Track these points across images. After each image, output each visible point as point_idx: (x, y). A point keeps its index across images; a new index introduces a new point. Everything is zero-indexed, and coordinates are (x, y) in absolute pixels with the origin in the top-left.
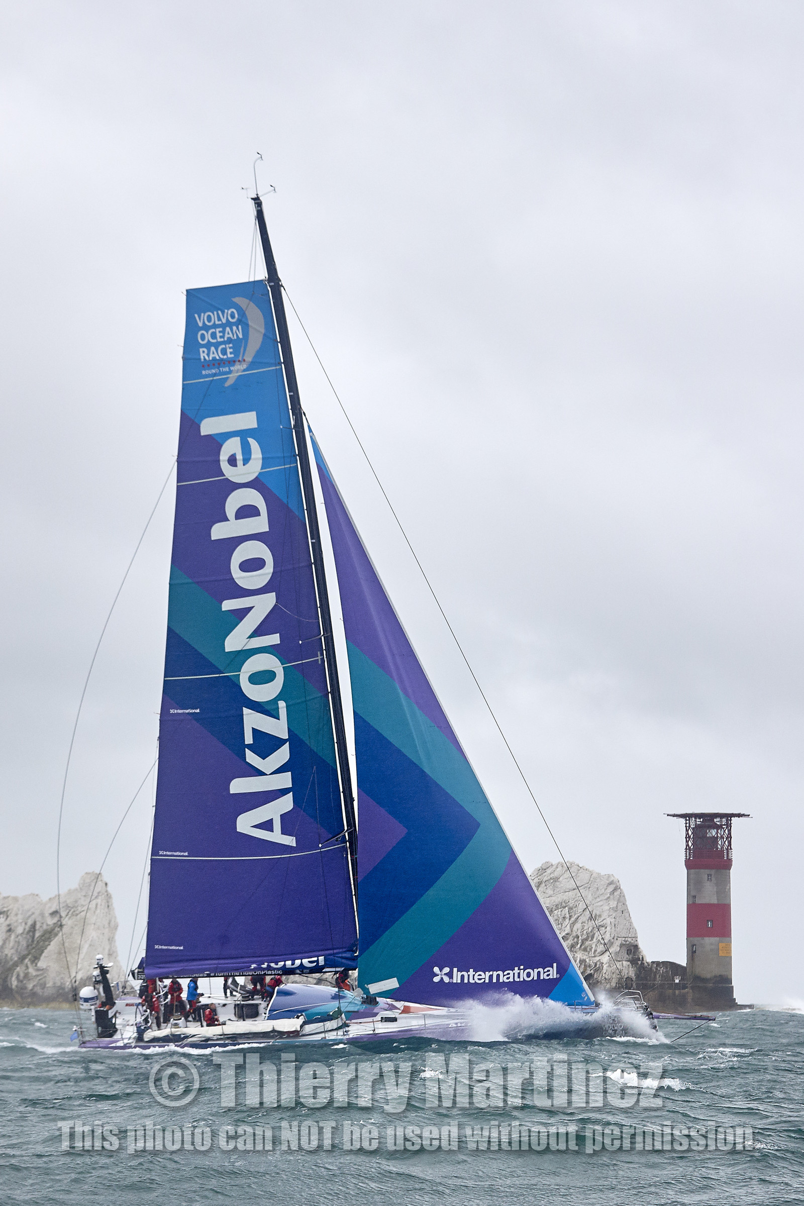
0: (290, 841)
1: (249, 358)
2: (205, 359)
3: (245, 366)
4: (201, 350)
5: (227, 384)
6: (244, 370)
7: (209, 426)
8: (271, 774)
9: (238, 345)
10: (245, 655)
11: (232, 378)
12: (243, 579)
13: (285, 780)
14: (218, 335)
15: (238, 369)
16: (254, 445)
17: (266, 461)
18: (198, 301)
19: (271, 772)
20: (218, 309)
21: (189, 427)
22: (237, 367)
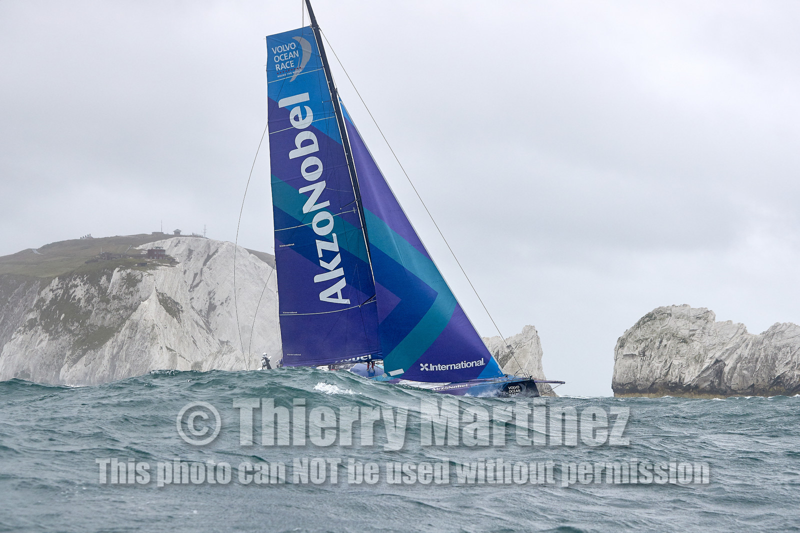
0: (347, 302)
1: (303, 66)
2: (278, 70)
3: (301, 71)
4: (276, 65)
5: (291, 81)
6: (300, 73)
7: (283, 103)
8: (335, 269)
10: (314, 213)
11: (294, 78)
12: (308, 177)
13: (341, 272)
14: (285, 57)
15: (297, 73)
16: (307, 108)
17: (315, 116)
18: (273, 41)
19: (333, 270)
20: (284, 44)
21: (272, 105)
22: (296, 71)
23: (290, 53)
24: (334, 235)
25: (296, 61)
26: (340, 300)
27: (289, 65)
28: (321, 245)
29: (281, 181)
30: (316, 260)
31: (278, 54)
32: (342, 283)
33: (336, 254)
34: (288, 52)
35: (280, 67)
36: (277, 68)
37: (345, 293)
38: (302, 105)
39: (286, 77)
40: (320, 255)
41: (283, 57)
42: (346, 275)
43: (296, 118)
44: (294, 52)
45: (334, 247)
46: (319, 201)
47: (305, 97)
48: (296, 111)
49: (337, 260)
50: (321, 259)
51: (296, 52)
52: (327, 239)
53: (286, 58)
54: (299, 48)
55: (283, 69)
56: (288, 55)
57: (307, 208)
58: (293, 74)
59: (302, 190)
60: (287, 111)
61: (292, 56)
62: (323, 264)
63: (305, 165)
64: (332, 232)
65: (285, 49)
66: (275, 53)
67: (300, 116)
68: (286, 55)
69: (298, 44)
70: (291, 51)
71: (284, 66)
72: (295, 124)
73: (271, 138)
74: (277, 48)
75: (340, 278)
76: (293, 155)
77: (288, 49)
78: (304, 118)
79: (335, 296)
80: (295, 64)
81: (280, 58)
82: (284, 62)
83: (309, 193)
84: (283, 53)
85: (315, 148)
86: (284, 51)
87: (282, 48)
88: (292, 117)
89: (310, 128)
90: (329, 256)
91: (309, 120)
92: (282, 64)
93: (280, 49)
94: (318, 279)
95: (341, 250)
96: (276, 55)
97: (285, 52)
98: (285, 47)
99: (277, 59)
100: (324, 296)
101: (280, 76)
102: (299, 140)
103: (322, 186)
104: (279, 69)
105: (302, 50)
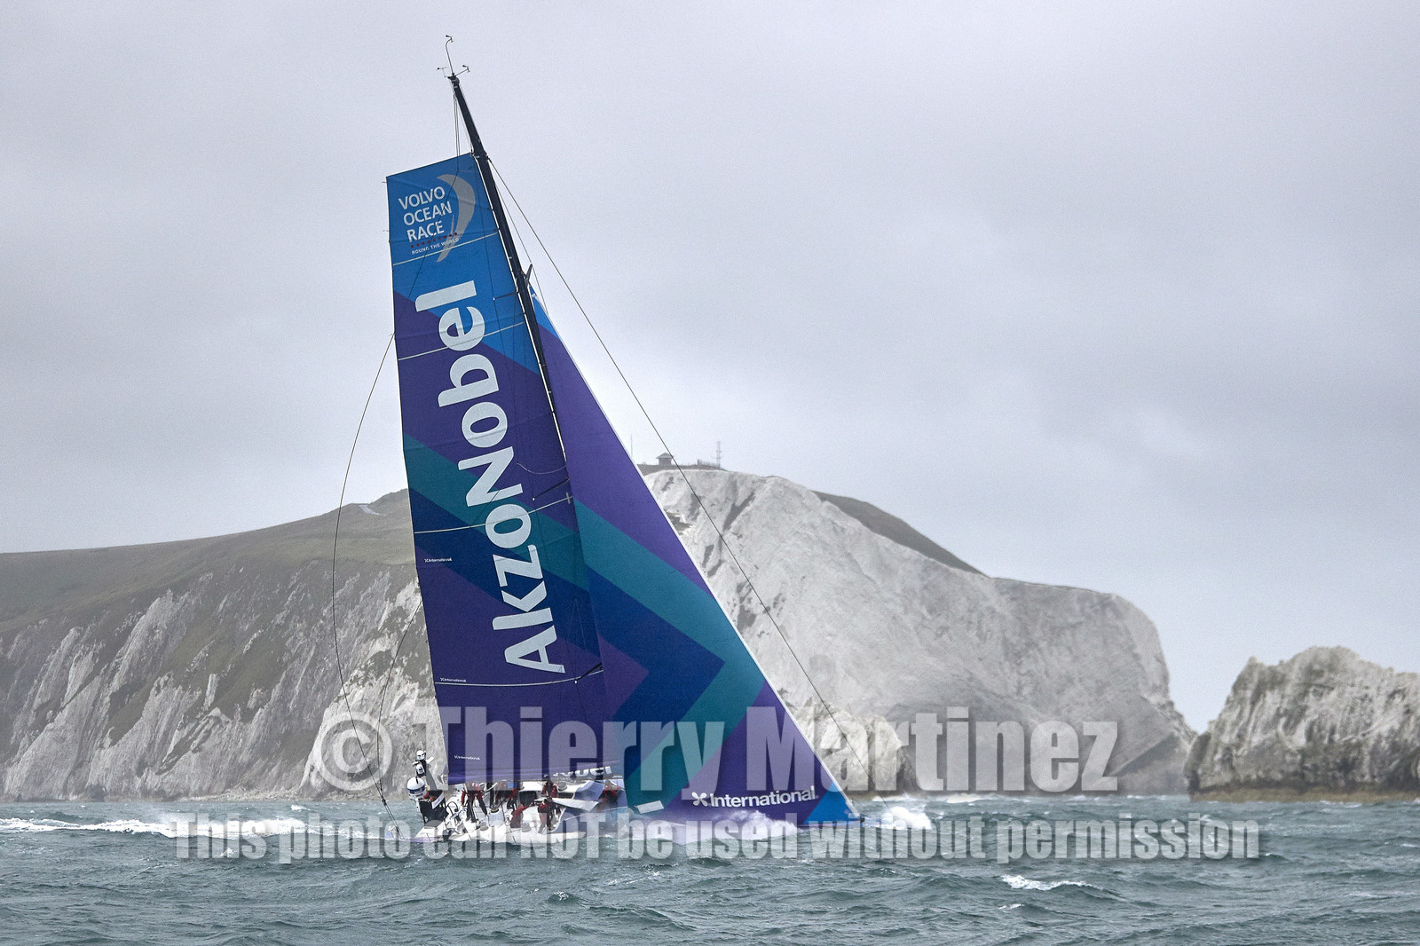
0: (558, 668)
1: (461, 231)
2: (413, 240)
3: (457, 240)
4: (408, 231)
5: (439, 260)
6: (457, 244)
7: (424, 302)
10: (488, 508)
11: (444, 253)
12: (476, 439)
13: (545, 615)
14: (426, 214)
15: (450, 244)
16: (475, 312)
17: (488, 327)
18: (400, 186)
19: (530, 610)
20: (422, 190)
21: (403, 305)
22: (449, 241)
23: (435, 207)
24: (532, 548)
25: (447, 221)
26: (544, 665)
27: (433, 229)
28: (503, 566)
29: (422, 446)
30: (496, 590)
31: (412, 210)
32: (550, 635)
33: (537, 582)
34: (430, 205)
35: (417, 235)
36: (411, 235)
37: (553, 652)
38: (462, 305)
39: (426, 252)
40: (503, 582)
41: (421, 216)
42: (557, 622)
43: (452, 331)
44: (442, 205)
45: (532, 569)
46: (498, 486)
47: (467, 290)
48: (451, 318)
49: (540, 592)
50: (505, 589)
51: (446, 204)
52: (519, 554)
53: (428, 216)
54: (451, 197)
55: (423, 237)
56: (431, 210)
57: (478, 495)
58: (442, 247)
59: (464, 464)
60: (433, 316)
61: (439, 212)
62: (508, 598)
63: (469, 418)
64: (529, 542)
65: (425, 199)
66: (405, 208)
67: (460, 326)
68: (427, 211)
69: (449, 189)
70: (436, 202)
71: (424, 233)
72: (450, 342)
73: (402, 366)
74: (409, 199)
75: (545, 626)
76: (446, 399)
77: (431, 200)
78: (467, 329)
79: (535, 656)
80: (446, 227)
81: (415, 217)
82: (425, 225)
83: (481, 470)
84: (421, 206)
85: (491, 385)
86: (423, 203)
87: (420, 198)
88: (443, 329)
89: (480, 349)
90: (521, 586)
91: (478, 332)
92: (421, 228)
93: (414, 200)
94: (500, 623)
95: (548, 577)
96: (406, 211)
97: (425, 206)
98: (423, 195)
99: (409, 219)
100: (514, 654)
101: (417, 251)
102: (457, 370)
103: (507, 455)
104: (415, 238)
105: (457, 200)
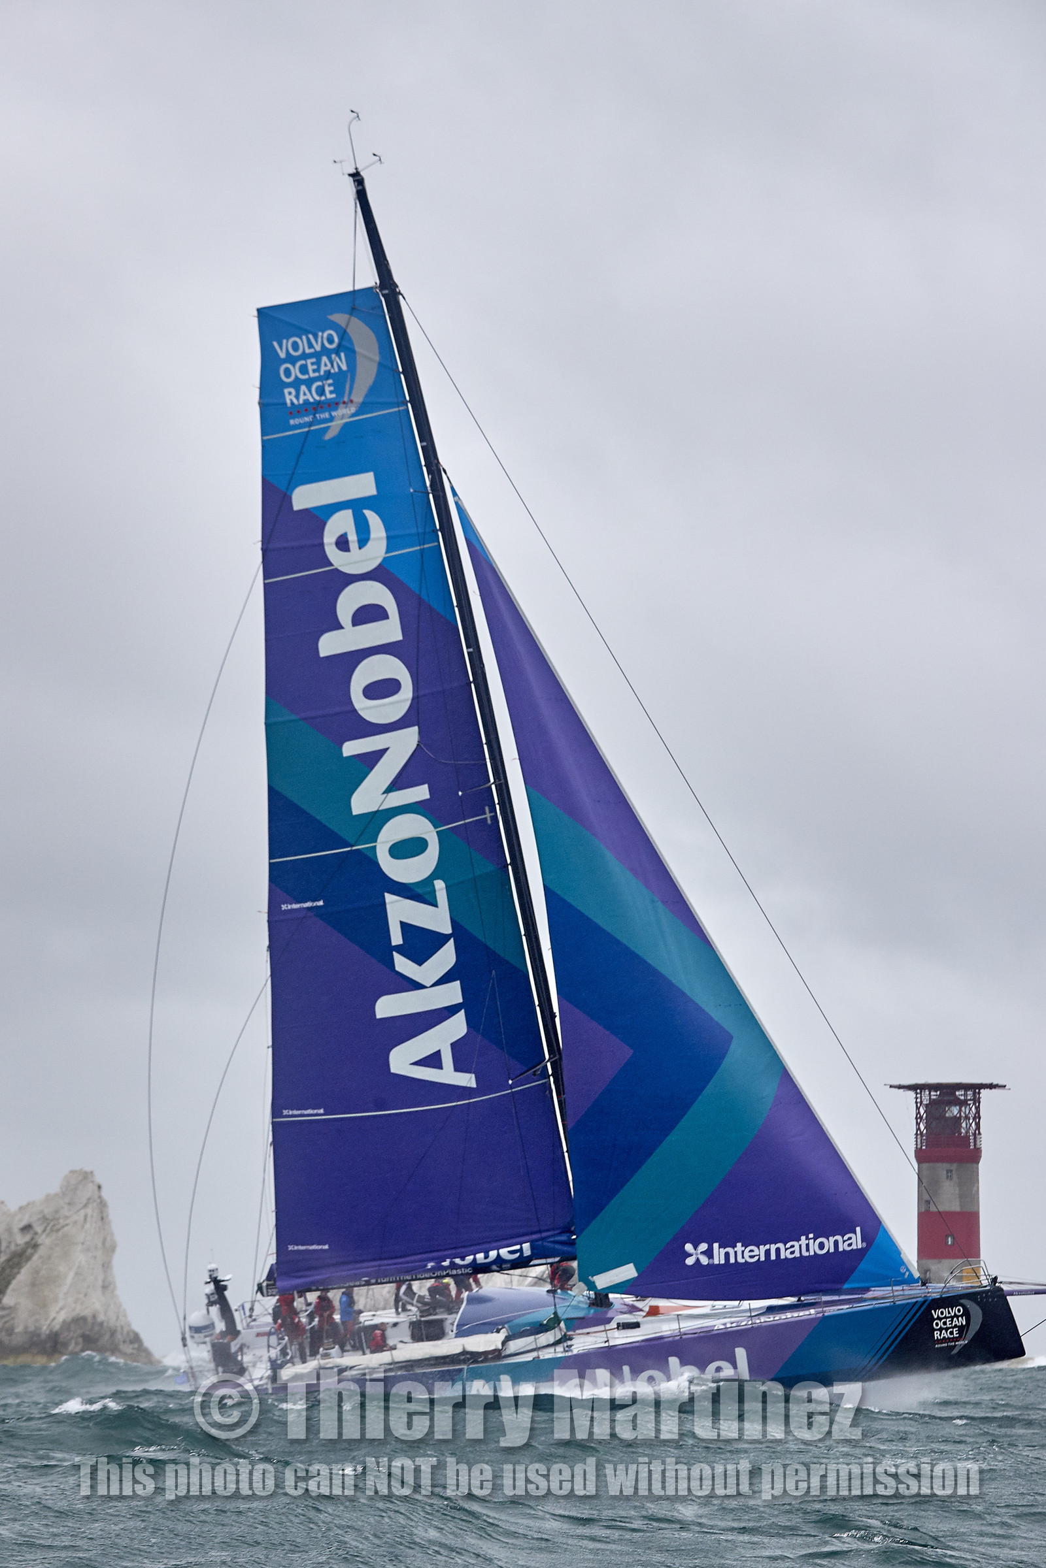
0: (467, 1080)
1: (358, 397)
2: (292, 403)
3: (353, 410)
4: (286, 391)
5: (328, 436)
6: (353, 415)
7: (305, 497)
8: (433, 985)
9: (341, 380)
10: (380, 818)
11: (335, 427)
12: (369, 709)
13: (453, 993)
14: (311, 368)
15: (343, 415)
16: (373, 520)
17: (391, 543)
18: (277, 322)
19: (432, 983)
21: (274, 498)
22: (343, 411)
24: (440, 885)
26: (448, 1075)
28: (399, 911)
29: (293, 717)
30: (385, 952)
32: (457, 1026)
33: (443, 939)
37: (463, 1054)
38: (357, 506)
39: (310, 424)
40: (397, 938)
42: (469, 1004)
43: (342, 544)
45: (438, 919)
46: (398, 784)
47: (363, 485)
48: (341, 524)
49: (446, 957)
50: (399, 949)
52: (419, 893)
57: (365, 799)
59: (351, 748)
60: (316, 519)
62: (402, 964)
63: (362, 676)
64: (435, 875)
67: (353, 538)
72: (338, 559)
73: (268, 592)
75: (451, 1011)
76: (330, 645)
78: (363, 542)
79: (433, 1060)
80: (339, 389)
83: (372, 759)
85: (390, 630)
88: (329, 539)
89: (379, 575)
90: (422, 944)
91: (375, 553)
94: (387, 1007)
95: (460, 933)
100: (402, 1059)
102: (347, 603)
103: (410, 739)
